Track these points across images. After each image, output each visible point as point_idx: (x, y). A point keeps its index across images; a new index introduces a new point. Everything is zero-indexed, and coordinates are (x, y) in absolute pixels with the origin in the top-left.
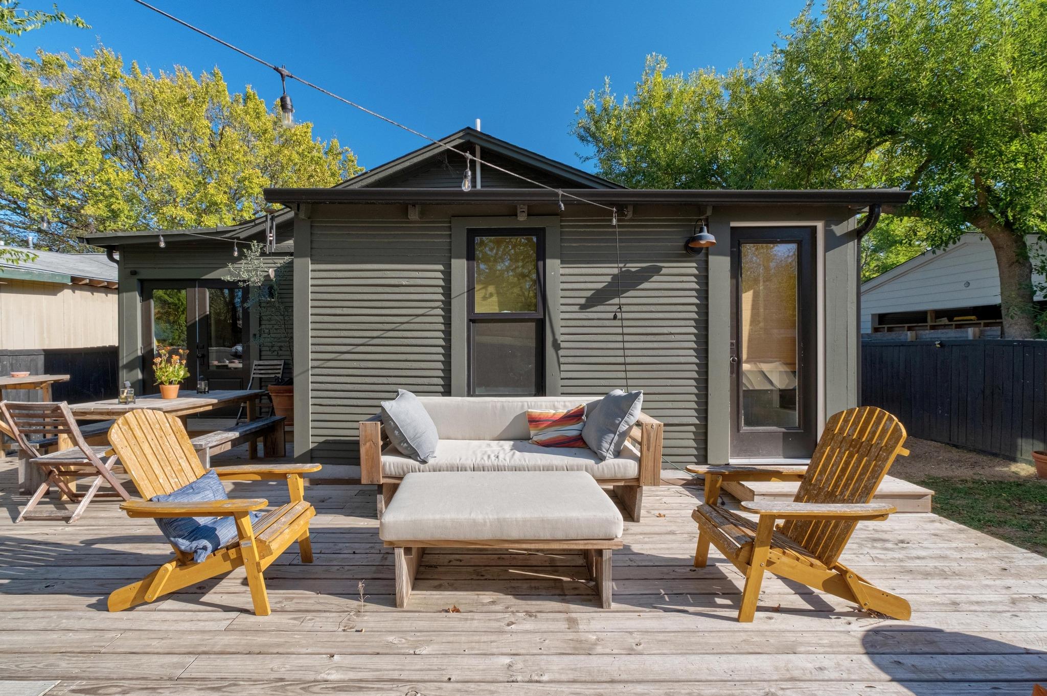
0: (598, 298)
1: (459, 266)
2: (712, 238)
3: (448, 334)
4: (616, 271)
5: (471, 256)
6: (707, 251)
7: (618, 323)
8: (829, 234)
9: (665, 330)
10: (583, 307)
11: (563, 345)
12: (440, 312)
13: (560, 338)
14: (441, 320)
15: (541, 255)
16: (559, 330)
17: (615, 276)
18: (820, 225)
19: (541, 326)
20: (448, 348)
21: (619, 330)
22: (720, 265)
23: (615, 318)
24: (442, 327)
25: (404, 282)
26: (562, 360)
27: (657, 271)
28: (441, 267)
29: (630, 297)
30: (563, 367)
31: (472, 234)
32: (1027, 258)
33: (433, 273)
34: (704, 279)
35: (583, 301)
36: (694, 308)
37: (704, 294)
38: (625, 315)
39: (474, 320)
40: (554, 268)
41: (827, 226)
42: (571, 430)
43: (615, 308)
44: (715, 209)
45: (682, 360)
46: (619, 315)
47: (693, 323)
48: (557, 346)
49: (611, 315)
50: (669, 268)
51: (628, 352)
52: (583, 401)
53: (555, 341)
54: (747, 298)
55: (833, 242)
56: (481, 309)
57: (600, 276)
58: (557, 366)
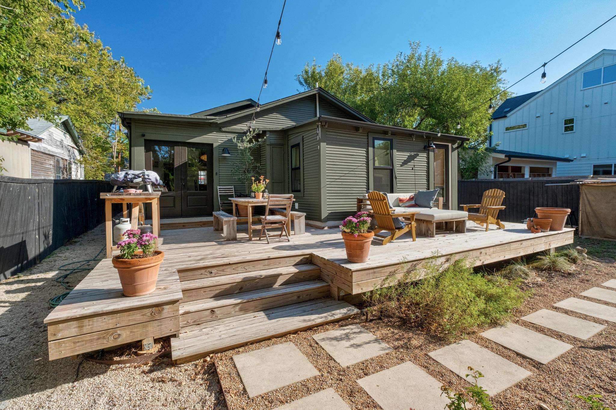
0: (405, 163)
1: (371, 150)
3: (368, 173)
4: (409, 154)
5: (374, 147)
6: (429, 150)
7: (414, 171)
8: (452, 147)
9: (420, 173)
10: (401, 166)
11: (398, 177)
12: (365, 165)
13: (397, 175)
14: (365, 168)
15: (392, 148)
16: (396, 172)
17: (409, 156)
18: (450, 145)
19: (392, 171)
20: (368, 178)
21: (414, 173)
22: (431, 155)
23: (413, 169)
24: (366, 170)
25: (355, 154)
26: (397, 182)
27: (418, 155)
28: (365, 150)
29: (412, 163)
30: (398, 185)
31: (374, 139)
33: (362, 152)
34: (428, 158)
35: (401, 163)
36: (426, 167)
37: (428, 163)
38: (416, 169)
39: (375, 169)
40: (395, 152)
41: (452, 145)
43: (413, 166)
45: (422, 182)
46: (414, 169)
47: (425, 171)
48: (396, 178)
49: (411, 168)
50: (421, 154)
51: (416, 180)
53: (395, 176)
54: (435, 164)
55: (453, 150)
56: (377, 164)
57: (404, 156)
58: (397, 185)
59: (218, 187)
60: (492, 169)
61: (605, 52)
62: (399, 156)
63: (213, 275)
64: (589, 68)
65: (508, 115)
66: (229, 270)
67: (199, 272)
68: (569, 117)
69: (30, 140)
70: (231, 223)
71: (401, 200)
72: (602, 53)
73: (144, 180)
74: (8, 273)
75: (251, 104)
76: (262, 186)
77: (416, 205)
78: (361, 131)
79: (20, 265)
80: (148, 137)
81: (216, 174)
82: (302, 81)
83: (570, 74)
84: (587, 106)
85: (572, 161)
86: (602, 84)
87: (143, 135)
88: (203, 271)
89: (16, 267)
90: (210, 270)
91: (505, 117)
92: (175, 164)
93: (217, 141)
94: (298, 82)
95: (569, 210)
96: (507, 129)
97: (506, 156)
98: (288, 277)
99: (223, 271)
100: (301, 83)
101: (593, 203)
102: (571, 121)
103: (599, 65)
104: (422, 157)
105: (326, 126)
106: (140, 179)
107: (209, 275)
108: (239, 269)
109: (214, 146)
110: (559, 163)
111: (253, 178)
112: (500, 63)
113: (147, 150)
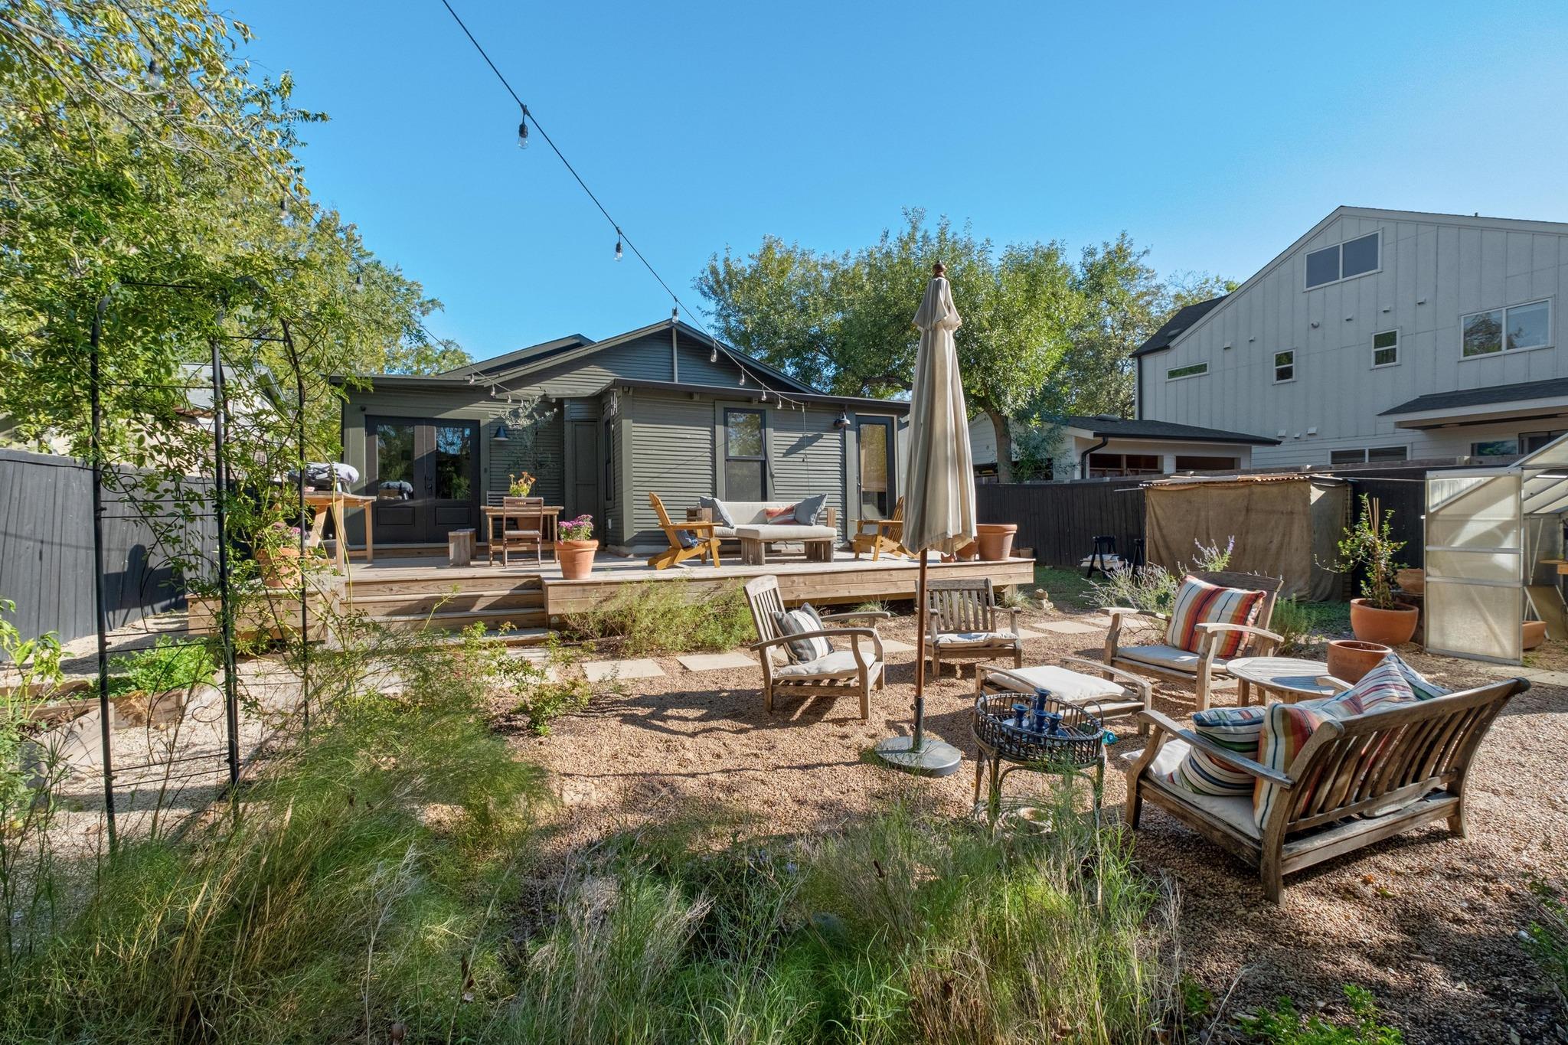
0: (792, 450)
1: (720, 429)
2: (848, 422)
3: (714, 467)
4: (800, 436)
5: (726, 424)
6: (845, 427)
7: (803, 463)
8: (899, 421)
10: (785, 455)
11: (776, 475)
12: (710, 454)
13: (774, 472)
14: (710, 459)
15: (763, 425)
16: (773, 467)
17: (800, 439)
18: (895, 417)
19: (764, 464)
20: (714, 475)
21: (805, 467)
22: (851, 435)
24: (710, 463)
27: (821, 437)
28: (708, 429)
29: (809, 450)
30: (777, 486)
31: (727, 410)
32: (1008, 433)
33: (704, 433)
34: (843, 441)
35: (785, 451)
36: (839, 457)
37: (844, 449)
38: (808, 460)
39: (728, 459)
40: (770, 432)
41: (898, 417)
42: (790, 517)
43: (803, 456)
44: (849, 406)
45: (830, 484)
46: (812, 460)
47: (839, 465)
48: (772, 476)
49: (801, 460)
50: (827, 435)
52: (794, 503)
53: (771, 473)
54: (863, 452)
55: (901, 426)
56: (732, 454)
57: (793, 438)
58: (774, 486)
59: (488, 493)
60: (1077, 460)
61: (1343, 212)
62: (778, 440)
63: (394, 592)
64: (1317, 246)
65: (1172, 344)
66: (416, 588)
67: (376, 587)
68: (1284, 348)
69: (200, 416)
70: (462, 540)
71: (769, 513)
72: (1338, 214)
73: (331, 474)
74: (157, 606)
75: (579, 342)
76: (525, 488)
77: (795, 522)
78: (696, 398)
79: (173, 600)
80: (370, 411)
81: (486, 470)
82: (706, 289)
83: (1283, 257)
84: (1315, 327)
85: (1279, 443)
86: (1341, 279)
87: (364, 409)
88: (380, 587)
89: (168, 602)
90: (389, 585)
91: (1166, 348)
92: (416, 454)
93: (486, 416)
94: (698, 292)
95: (1014, 527)
96: (1172, 374)
97: (1096, 435)
98: (493, 600)
99: (408, 588)
100: (704, 294)
101: (1163, 523)
102: (1288, 357)
103: (1334, 239)
104: (830, 441)
105: (631, 393)
106: (325, 475)
107: (388, 592)
108: (431, 587)
109: (482, 424)
110: (1256, 449)
111: (512, 476)
112: (1128, 238)
113: (371, 432)
